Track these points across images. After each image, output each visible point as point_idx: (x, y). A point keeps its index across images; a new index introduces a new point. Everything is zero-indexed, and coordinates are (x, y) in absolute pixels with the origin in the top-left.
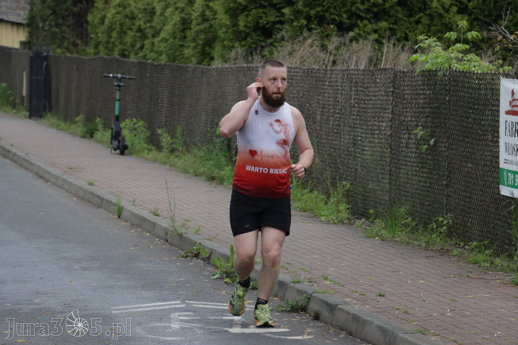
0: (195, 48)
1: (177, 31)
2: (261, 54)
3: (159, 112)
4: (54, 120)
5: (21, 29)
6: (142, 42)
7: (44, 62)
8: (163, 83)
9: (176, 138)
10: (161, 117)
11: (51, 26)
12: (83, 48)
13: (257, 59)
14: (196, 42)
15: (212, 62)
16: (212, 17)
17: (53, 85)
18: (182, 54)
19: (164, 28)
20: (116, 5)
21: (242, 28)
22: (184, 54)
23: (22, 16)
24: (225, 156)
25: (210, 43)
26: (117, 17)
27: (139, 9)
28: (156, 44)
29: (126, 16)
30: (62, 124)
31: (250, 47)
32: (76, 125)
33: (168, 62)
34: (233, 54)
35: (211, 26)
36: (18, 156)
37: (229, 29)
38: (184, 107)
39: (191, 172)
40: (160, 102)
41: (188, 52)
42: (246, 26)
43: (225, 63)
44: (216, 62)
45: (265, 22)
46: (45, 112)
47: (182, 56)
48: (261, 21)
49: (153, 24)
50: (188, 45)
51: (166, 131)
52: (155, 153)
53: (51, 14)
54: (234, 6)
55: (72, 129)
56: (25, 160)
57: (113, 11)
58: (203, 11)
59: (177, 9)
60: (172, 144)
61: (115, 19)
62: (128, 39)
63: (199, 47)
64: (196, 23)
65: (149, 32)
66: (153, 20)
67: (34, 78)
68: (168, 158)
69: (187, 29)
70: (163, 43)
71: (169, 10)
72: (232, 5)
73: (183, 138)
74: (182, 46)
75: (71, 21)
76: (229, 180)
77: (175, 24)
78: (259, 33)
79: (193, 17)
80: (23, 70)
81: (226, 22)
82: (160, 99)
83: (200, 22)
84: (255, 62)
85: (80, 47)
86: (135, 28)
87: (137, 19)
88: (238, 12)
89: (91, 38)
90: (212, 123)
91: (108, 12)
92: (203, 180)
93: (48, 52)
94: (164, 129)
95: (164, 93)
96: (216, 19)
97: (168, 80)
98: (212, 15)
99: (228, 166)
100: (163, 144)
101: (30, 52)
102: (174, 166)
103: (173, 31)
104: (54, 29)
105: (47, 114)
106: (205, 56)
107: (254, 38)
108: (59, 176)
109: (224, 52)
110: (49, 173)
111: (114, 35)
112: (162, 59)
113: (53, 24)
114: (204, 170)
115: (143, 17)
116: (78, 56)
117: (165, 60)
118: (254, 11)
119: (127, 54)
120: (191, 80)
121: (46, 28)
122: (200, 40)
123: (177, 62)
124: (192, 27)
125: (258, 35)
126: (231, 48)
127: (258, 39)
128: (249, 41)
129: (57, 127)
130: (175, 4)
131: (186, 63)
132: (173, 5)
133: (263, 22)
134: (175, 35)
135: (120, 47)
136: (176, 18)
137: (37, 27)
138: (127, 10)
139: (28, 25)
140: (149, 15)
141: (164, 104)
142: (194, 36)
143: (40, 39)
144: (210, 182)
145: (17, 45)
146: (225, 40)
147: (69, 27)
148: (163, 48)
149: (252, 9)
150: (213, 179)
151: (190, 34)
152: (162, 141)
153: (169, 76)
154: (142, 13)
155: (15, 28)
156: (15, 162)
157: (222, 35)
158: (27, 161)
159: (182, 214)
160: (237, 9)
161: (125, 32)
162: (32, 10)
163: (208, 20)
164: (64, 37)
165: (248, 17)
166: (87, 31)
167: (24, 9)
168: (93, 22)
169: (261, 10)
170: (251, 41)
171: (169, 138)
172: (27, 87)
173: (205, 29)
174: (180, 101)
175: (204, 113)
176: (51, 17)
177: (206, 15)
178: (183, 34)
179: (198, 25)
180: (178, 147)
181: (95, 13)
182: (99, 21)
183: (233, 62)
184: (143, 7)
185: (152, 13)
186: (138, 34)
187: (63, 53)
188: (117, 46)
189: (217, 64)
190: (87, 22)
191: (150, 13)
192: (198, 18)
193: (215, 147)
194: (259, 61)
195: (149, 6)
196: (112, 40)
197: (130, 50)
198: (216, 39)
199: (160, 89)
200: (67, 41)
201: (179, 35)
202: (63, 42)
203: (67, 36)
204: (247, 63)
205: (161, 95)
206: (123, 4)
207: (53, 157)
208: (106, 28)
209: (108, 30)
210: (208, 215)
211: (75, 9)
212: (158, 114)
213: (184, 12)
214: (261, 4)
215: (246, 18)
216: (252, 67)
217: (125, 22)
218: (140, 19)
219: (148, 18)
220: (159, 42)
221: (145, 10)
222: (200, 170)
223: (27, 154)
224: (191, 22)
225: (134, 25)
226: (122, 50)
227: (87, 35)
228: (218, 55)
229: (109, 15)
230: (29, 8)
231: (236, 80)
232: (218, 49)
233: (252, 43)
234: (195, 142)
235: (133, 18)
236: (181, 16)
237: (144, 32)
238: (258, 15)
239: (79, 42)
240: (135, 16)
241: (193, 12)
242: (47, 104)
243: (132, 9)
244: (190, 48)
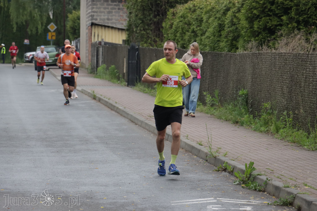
0: (227, 42)
1: (216, 31)
2: (267, 45)
3: (204, 82)
4: (142, 87)
5: (124, 32)
6: (195, 39)
7: (136, 52)
8: (207, 64)
9: (215, 97)
10: (205, 84)
11: (141, 30)
12: (160, 43)
13: (265, 48)
14: (227, 38)
15: (237, 50)
16: (237, 22)
17: (141, 66)
18: (218, 46)
19: (208, 30)
20: (180, 16)
21: (256, 29)
22: (220, 46)
23: (124, 25)
24: (244, 108)
25: (236, 38)
26: (180, 24)
27: (193, 18)
28: (203, 40)
29: (186, 23)
30: (147, 89)
31: (261, 40)
32: (154, 90)
33: (210, 50)
34: (250, 45)
35: (237, 28)
36: (120, 109)
37: (248, 30)
38: (219, 78)
39: (224, 118)
40: (205, 75)
41: (222, 44)
42: (258, 28)
43: (245, 51)
44: (239, 50)
45: (270, 25)
46: (137, 82)
47: (218, 47)
48: (268, 24)
49: (201, 28)
50: (222, 40)
51: (208, 93)
52: (202, 107)
53: (141, 23)
54: (251, 16)
55: (152, 93)
56: (123, 111)
57: (178, 20)
58: (232, 19)
59: (216, 18)
60: (212, 101)
61: (179, 25)
62: (186, 38)
63: (229, 41)
64: (228, 26)
65: (199, 33)
66: (202, 25)
67: (130, 62)
68: (210, 110)
69: (222, 30)
70: (207, 39)
71: (211, 19)
72: (250, 15)
73: (219, 97)
74: (219, 41)
75: (153, 27)
76: (247, 123)
77: (215, 27)
78: (267, 32)
79: (226, 23)
80: (124, 57)
81: (246, 25)
82: (205, 74)
83: (230, 26)
84: (263, 50)
85: (158, 43)
86: (190, 30)
87: (192, 25)
88: (254, 19)
89: (165, 37)
90: (237, 88)
91: (175, 21)
92: (230, 123)
93: (139, 46)
94: (208, 92)
95: (207, 69)
96: (240, 23)
97: (210, 62)
98: (238, 21)
99: (246, 114)
100: (207, 101)
101: (128, 46)
102: (213, 115)
103: (214, 32)
104: (143, 32)
105: (138, 84)
106: (233, 47)
107: (263, 35)
108: (144, 121)
109: (245, 44)
110: (137, 119)
111: (178, 35)
112: (206, 49)
113: (142, 29)
114: (231, 117)
115: (195, 23)
116: (156, 48)
117: (208, 50)
118: (263, 18)
119: (186, 46)
120: (224, 61)
121: (138, 32)
122: (230, 37)
123: (215, 50)
124: (225, 29)
125: (266, 33)
126: (248, 41)
127: (266, 36)
128: (260, 37)
129: (144, 91)
130: (215, 15)
131: (221, 51)
132: (214, 16)
133: (269, 25)
134: (215, 34)
135: (182, 42)
136: (216, 24)
137: (133, 31)
138: (186, 19)
139: (128, 30)
140: (199, 22)
141: (208, 76)
142: (226, 34)
143: (134, 38)
144: (235, 125)
145: (121, 43)
146: (245, 37)
147: (151, 30)
148: (207, 42)
149: (262, 17)
150: (237, 122)
151: (224, 33)
152: (206, 99)
153: (210, 59)
154: (195, 21)
155: (120, 32)
156: (118, 112)
157: (244, 34)
158: (125, 112)
159: (217, 144)
160: (253, 17)
161: (185, 33)
162: (130, 21)
163: (235, 24)
164: (148, 37)
165: (260, 22)
166: (162, 33)
167: (125, 20)
168: (166, 27)
169: (268, 18)
170: (262, 37)
171: (210, 97)
172: (126, 68)
173: (233, 30)
174: (217, 75)
175: (232, 82)
176: (141, 25)
177: (234, 22)
178: (219, 34)
179: (228, 27)
180: (216, 103)
181: (167, 22)
182: (169, 26)
183: (250, 50)
184: (195, 18)
185: (201, 21)
186: (193, 34)
187: (147, 47)
188: (179, 42)
189: (240, 51)
190: (162, 27)
191: (199, 21)
192: (229, 23)
193: (238, 103)
194: (266, 49)
195: (199, 17)
196: (177, 38)
197: (187, 44)
198: (240, 36)
199: (205, 67)
200: (150, 39)
201: (217, 34)
202: (148, 40)
203: (150, 36)
204: (258, 50)
205: (206, 71)
206: (184, 16)
207: (140, 110)
208: (173, 31)
209: (174, 32)
210: (233, 145)
211: (155, 20)
212: (204, 83)
213: (220, 20)
214: (268, 13)
215: (259, 23)
216: (262, 53)
217: (185, 27)
218: (193, 25)
219: (198, 24)
220: (205, 39)
221: (197, 19)
222: (229, 117)
223: (125, 108)
224: (225, 26)
225: (190, 28)
226: (183, 44)
227: (162, 35)
228: (240, 46)
229: (175, 23)
230: (128, 20)
231: (251, 61)
232: (241, 42)
233: (262, 38)
234: (226, 100)
235: (189, 24)
236: (218, 22)
237: (196, 33)
238: (266, 21)
239: (157, 40)
240: (191, 23)
241: (226, 20)
242: (138, 77)
243: (189, 19)
244: (224, 42)
